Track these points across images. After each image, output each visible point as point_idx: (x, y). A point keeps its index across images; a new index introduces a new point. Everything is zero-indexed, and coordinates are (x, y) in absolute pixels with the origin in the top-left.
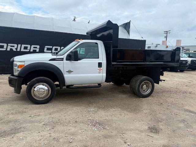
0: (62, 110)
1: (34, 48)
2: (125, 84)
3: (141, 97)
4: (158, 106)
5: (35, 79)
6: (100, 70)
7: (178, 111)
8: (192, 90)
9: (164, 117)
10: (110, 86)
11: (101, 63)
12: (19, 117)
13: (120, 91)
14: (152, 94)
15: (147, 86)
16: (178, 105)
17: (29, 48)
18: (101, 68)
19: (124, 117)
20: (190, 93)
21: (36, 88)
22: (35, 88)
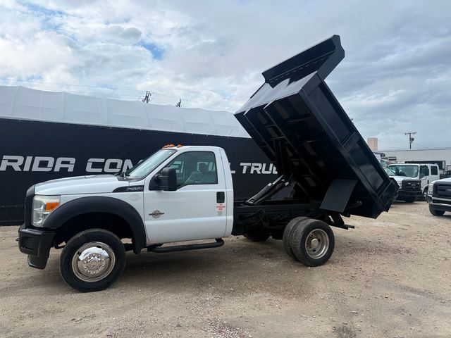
0: (142, 302)
1: (63, 163)
2: (271, 237)
3: (308, 266)
4: (346, 283)
5: (81, 234)
6: (221, 208)
7: (388, 292)
8: (410, 246)
9: (362, 306)
10: (239, 244)
11: (223, 193)
12: (49, 323)
13: (262, 255)
14: (332, 258)
15: (319, 240)
16: (386, 278)
17: (50, 164)
18: (223, 204)
19: (280, 311)
20: (408, 252)
21: (82, 255)
22: (80, 254)
